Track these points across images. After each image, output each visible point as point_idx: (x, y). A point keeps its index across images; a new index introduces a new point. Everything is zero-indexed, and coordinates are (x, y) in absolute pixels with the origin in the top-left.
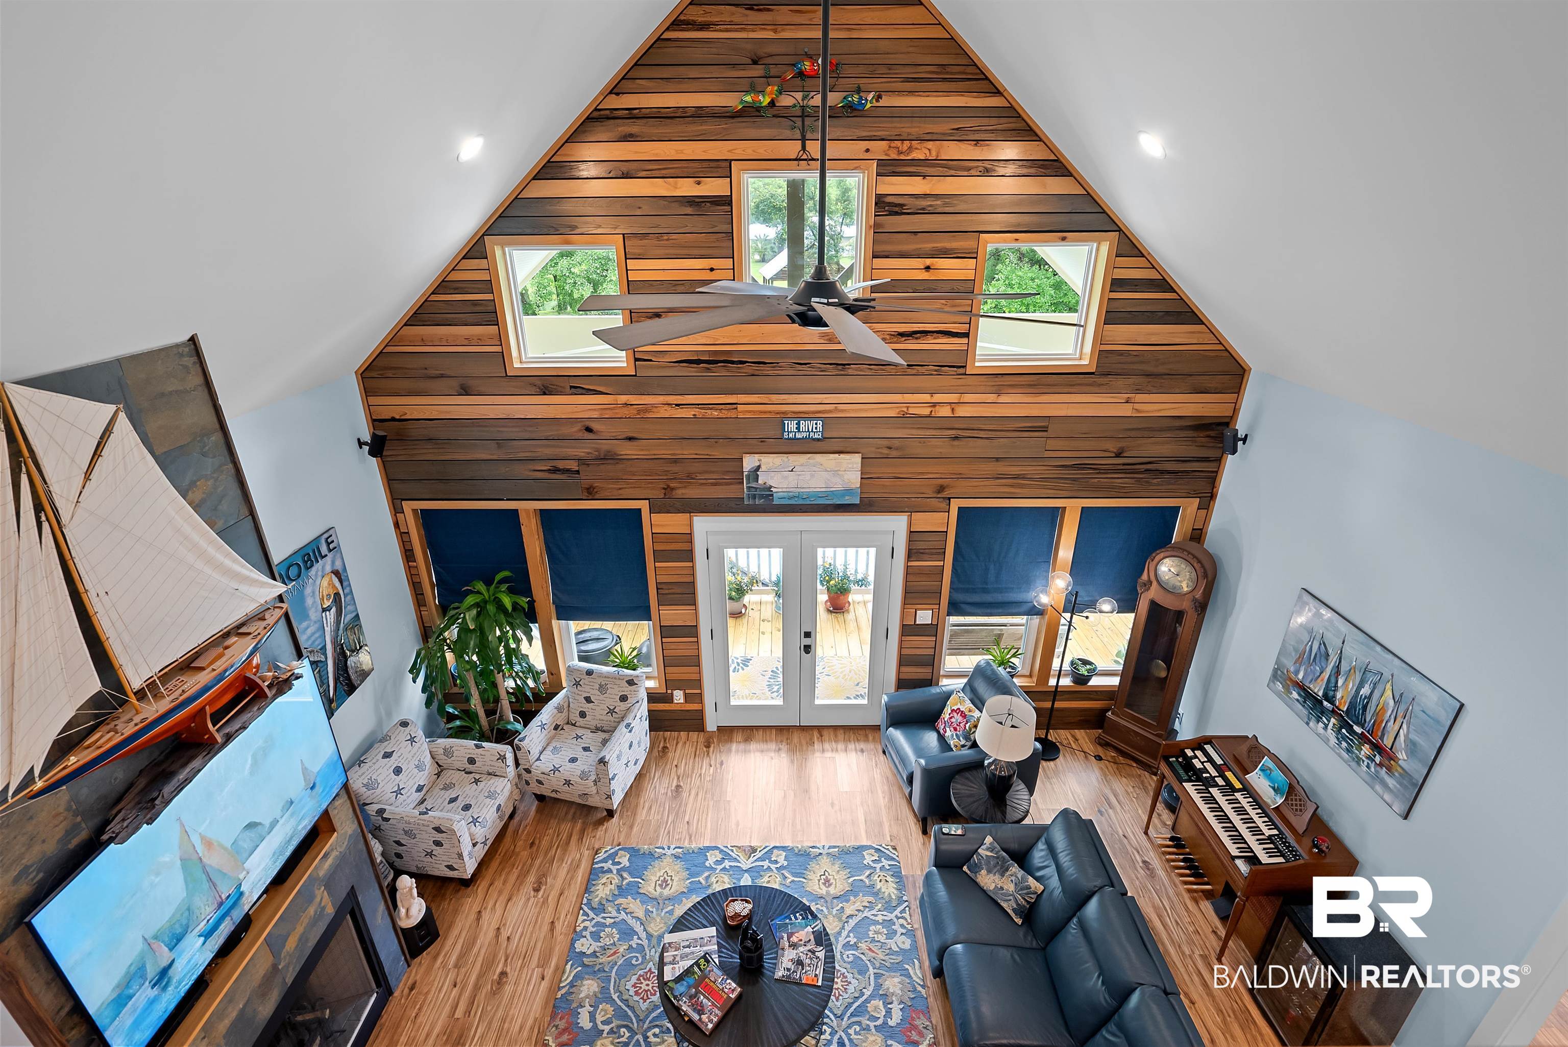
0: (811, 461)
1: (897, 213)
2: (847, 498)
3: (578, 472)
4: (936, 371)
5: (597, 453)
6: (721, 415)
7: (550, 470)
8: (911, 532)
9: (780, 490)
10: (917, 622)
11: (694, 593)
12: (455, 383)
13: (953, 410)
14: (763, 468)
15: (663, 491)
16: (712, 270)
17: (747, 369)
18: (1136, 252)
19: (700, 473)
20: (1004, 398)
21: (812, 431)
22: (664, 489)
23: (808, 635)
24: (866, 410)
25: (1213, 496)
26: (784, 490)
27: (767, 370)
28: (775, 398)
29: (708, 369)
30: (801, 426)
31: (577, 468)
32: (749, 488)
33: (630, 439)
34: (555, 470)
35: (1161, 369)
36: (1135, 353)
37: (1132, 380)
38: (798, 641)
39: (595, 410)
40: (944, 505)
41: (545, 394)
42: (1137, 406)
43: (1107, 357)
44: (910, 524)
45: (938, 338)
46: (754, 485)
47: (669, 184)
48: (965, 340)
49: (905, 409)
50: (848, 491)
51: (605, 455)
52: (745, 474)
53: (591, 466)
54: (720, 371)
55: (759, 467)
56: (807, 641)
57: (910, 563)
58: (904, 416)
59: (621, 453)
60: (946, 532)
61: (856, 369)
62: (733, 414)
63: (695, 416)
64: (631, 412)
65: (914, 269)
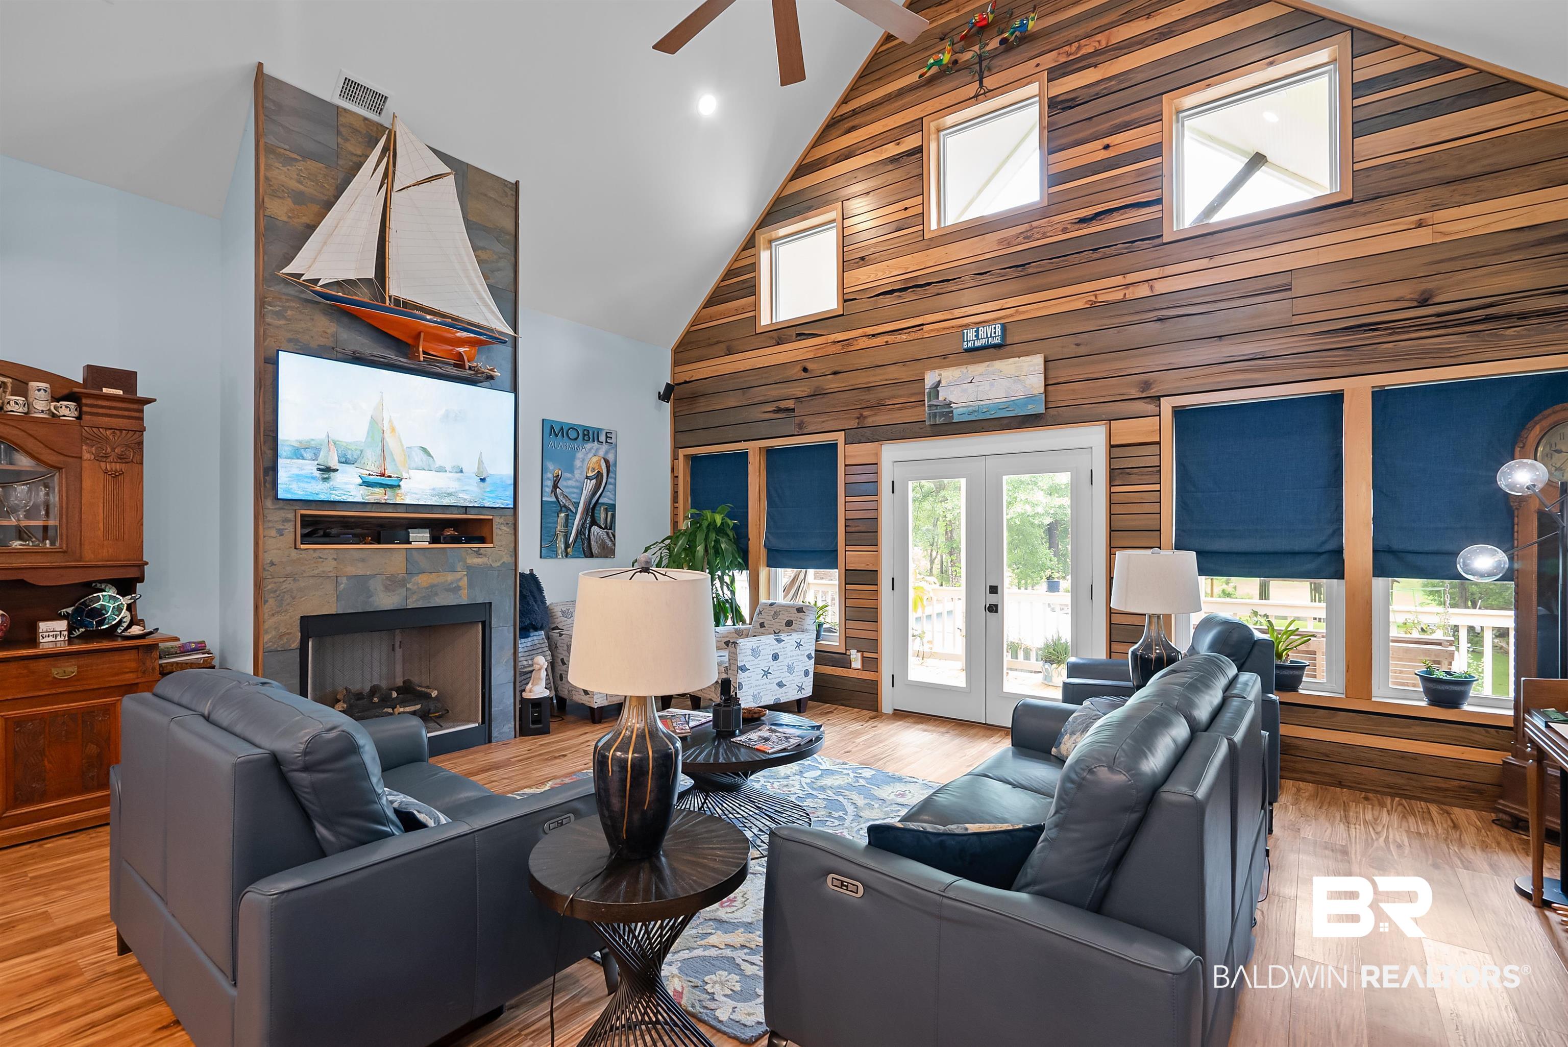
0: (990, 369)
1: (1070, 108)
2: (1030, 407)
3: (793, 410)
4: (1126, 248)
5: (809, 390)
6: (909, 338)
7: (774, 410)
8: (1112, 446)
9: (960, 405)
11: (877, 531)
12: (723, 346)
13: (1151, 287)
14: (943, 383)
15: (857, 421)
16: (906, 209)
17: (931, 290)
18: (1384, 44)
19: (889, 399)
20: (1218, 261)
21: (991, 337)
22: (858, 418)
23: (995, 590)
24: (1048, 307)
26: (964, 404)
27: (951, 286)
28: (957, 313)
29: (900, 296)
30: (980, 333)
31: (793, 406)
32: (930, 406)
33: (836, 373)
34: (779, 410)
35: (1472, 169)
36: (1416, 160)
37: (1420, 196)
38: (983, 597)
39: (812, 351)
40: (1151, 408)
41: (779, 344)
42: (1440, 227)
43: (1368, 176)
44: (1110, 436)
45: (1126, 213)
46: (934, 402)
47: (877, 152)
48: (1159, 207)
49: (1093, 298)
50: (1031, 399)
51: (815, 392)
52: (927, 391)
53: (803, 403)
54: (909, 296)
55: (939, 382)
56: (992, 599)
57: (1114, 489)
58: (1094, 305)
59: (827, 387)
60: (1159, 443)
61: (1037, 267)
62: (919, 335)
63: (887, 343)
64: (837, 348)
65: (1092, 152)
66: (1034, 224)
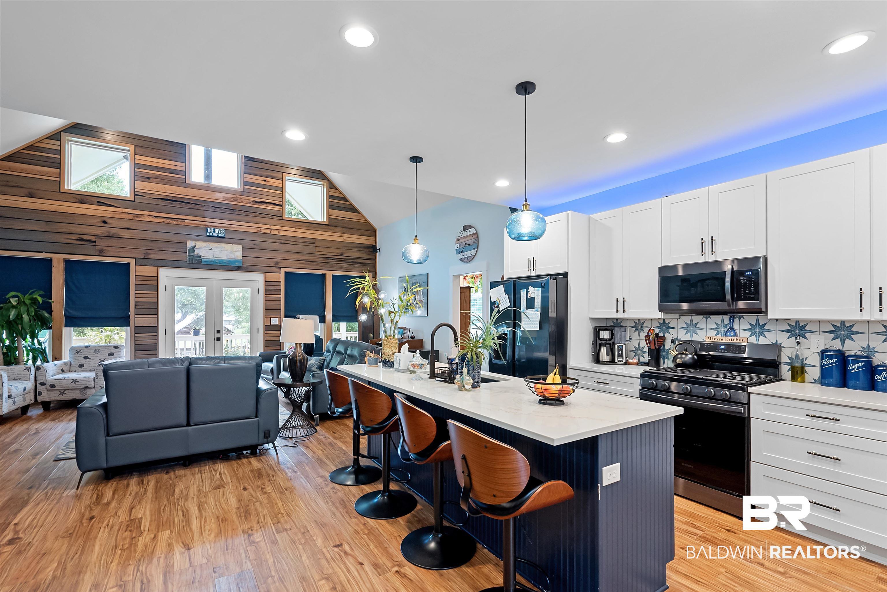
0: (220, 246)
1: (252, 161)
2: (236, 263)
3: (95, 242)
4: (271, 217)
5: (108, 234)
6: (177, 223)
7: (77, 239)
8: (266, 281)
9: (205, 257)
10: (272, 324)
11: (157, 308)
13: (279, 232)
14: (197, 247)
15: (144, 255)
16: (176, 166)
17: (189, 206)
18: (335, 188)
19: (164, 248)
20: (298, 230)
21: (220, 233)
22: (144, 254)
23: (219, 332)
24: (243, 228)
25: (376, 273)
26: (207, 257)
27: (199, 207)
28: (203, 219)
29: (172, 203)
30: (215, 230)
31: (94, 240)
32: (190, 256)
33: (128, 229)
34: (82, 240)
35: (350, 227)
36: (340, 220)
37: (341, 229)
38: (213, 335)
39: (110, 213)
40: (278, 270)
41: (81, 203)
42: (345, 238)
43: (332, 220)
44: (265, 278)
45: (271, 205)
46: (192, 254)
48: (281, 207)
49: (260, 230)
50: (237, 261)
51: (112, 235)
52: (188, 249)
53: (103, 239)
54: (177, 204)
55: (195, 246)
56: (218, 335)
57: (266, 296)
58: (260, 232)
59: (122, 235)
60: (281, 282)
61: (239, 212)
62: (183, 223)
63: (164, 222)
64: (131, 217)
65: (259, 180)
66: (238, 196)
